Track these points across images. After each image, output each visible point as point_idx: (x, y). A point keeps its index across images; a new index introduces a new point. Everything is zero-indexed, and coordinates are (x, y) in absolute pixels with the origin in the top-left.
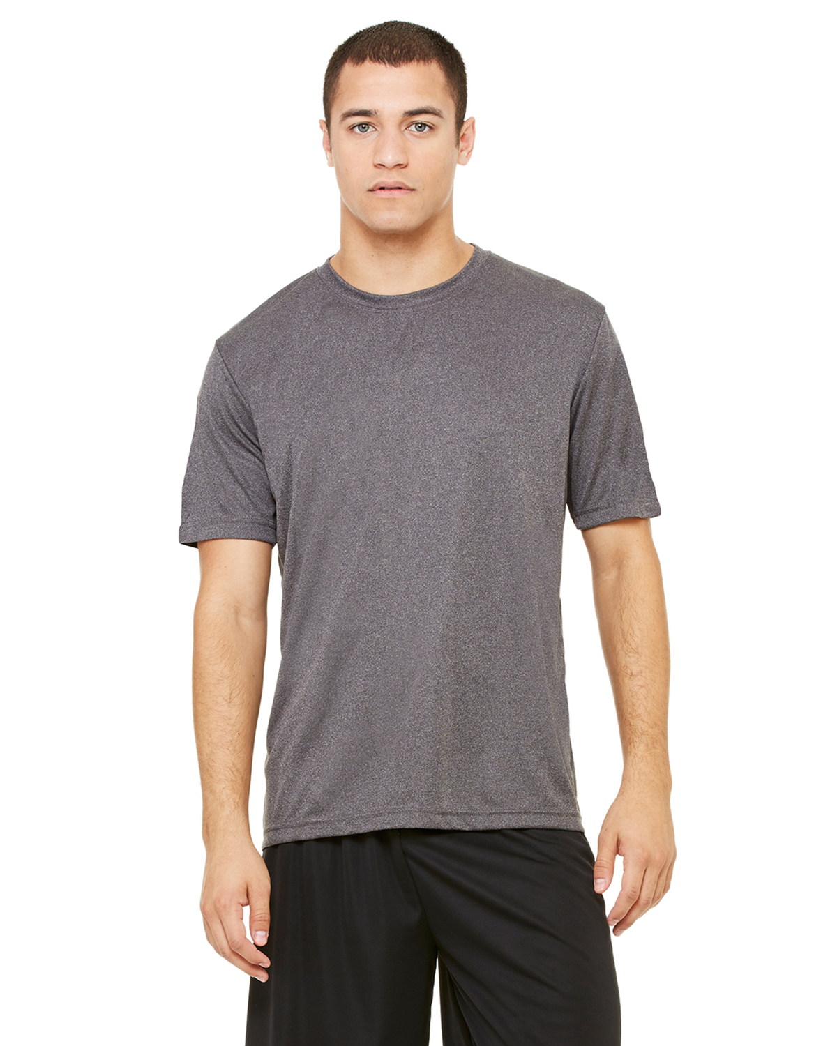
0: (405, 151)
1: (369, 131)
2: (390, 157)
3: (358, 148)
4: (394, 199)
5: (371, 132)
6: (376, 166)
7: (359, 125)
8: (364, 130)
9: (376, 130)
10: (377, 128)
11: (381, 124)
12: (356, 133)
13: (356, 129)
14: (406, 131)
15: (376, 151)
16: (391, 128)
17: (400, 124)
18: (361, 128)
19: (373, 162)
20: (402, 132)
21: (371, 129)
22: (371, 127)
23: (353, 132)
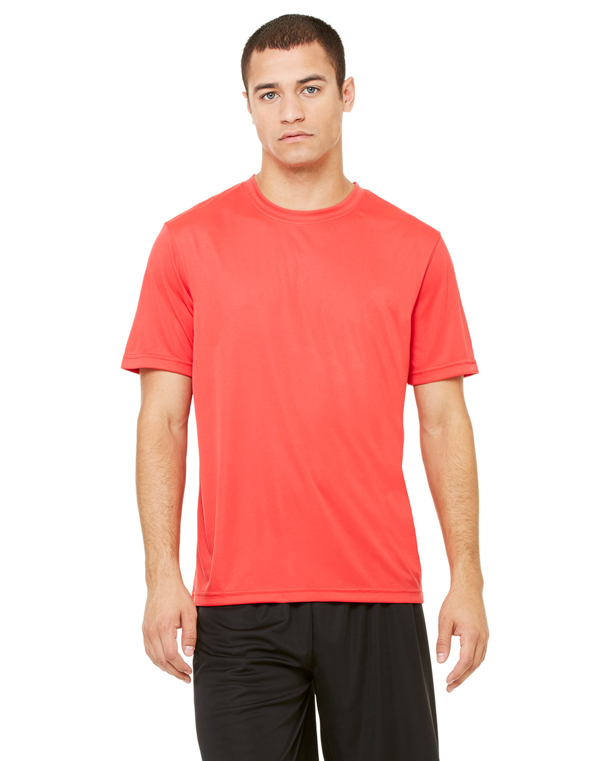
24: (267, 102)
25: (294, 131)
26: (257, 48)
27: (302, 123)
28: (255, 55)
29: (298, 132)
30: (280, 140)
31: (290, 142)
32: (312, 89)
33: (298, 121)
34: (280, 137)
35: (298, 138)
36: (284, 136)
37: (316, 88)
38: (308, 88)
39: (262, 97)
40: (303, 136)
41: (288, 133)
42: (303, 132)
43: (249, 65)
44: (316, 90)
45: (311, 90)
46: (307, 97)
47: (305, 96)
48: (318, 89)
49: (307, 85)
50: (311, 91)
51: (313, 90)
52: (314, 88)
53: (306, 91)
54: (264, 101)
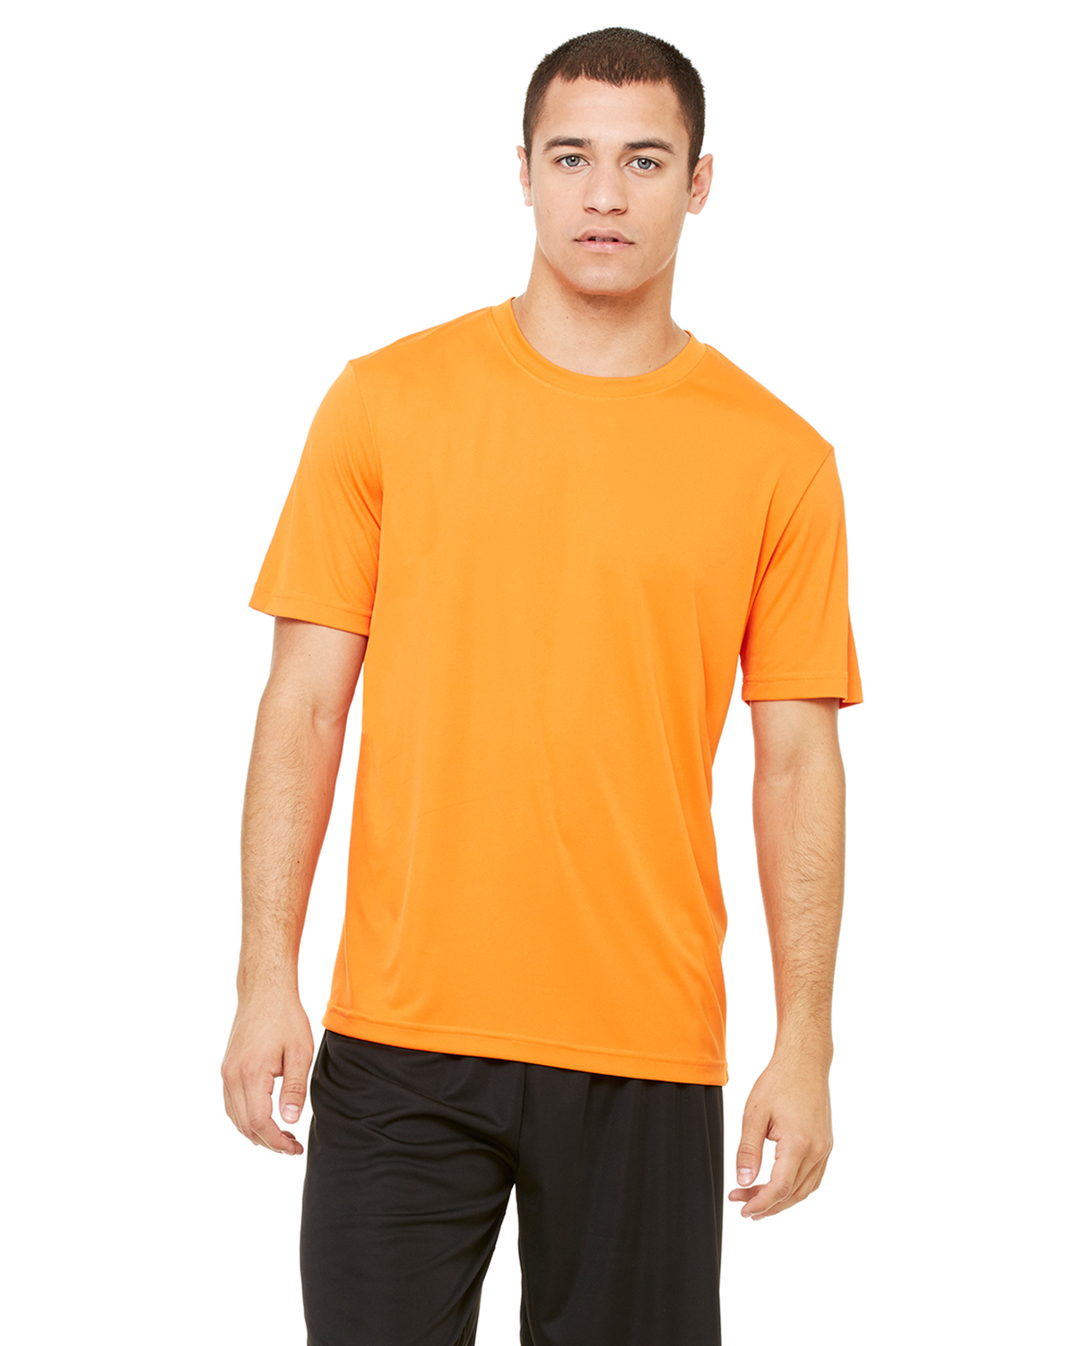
0: (623, 194)
1: (580, 164)
2: (604, 200)
3: (567, 187)
4: (607, 254)
5: (582, 166)
6: (586, 210)
7: (567, 158)
8: (574, 164)
9: (589, 164)
10: (590, 162)
11: (595, 157)
12: (563, 167)
13: (564, 162)
14: (626, 167)
15: (587, 192)
16: (607, 163)
17: (619, 160)
18: (569, 161)
19: (583, 205)
20: (621, 169)
21: (582, 162)
22: (582, 160)
23: (560, 164)
24: (564, 170)
25: (605, 229)
26: (563, 74)
27: (620, 217)
28: (557, 86)
29: (612, 232)
30: (576, 240)
31: (593, 251)
32: (646, 162)
33: (615, 213)
34: (578, 236)
35: (610, 247)
36: (583, 236)
37: (654, 163)
38: (640, 160)
39: (558, 161)
40: (618, 245)
41: (594, 231)
42: (620, 234)
43: (543, 101)
44: (653, 166)
45: (643, 163)
46: (636, 174)
47: (633, 172)
48: (657, 165)
49: (640, 155)
50: (644, 166)
51: (648, 164)
52: (650, 162)
53: (635, 163)
54: (560, 167)
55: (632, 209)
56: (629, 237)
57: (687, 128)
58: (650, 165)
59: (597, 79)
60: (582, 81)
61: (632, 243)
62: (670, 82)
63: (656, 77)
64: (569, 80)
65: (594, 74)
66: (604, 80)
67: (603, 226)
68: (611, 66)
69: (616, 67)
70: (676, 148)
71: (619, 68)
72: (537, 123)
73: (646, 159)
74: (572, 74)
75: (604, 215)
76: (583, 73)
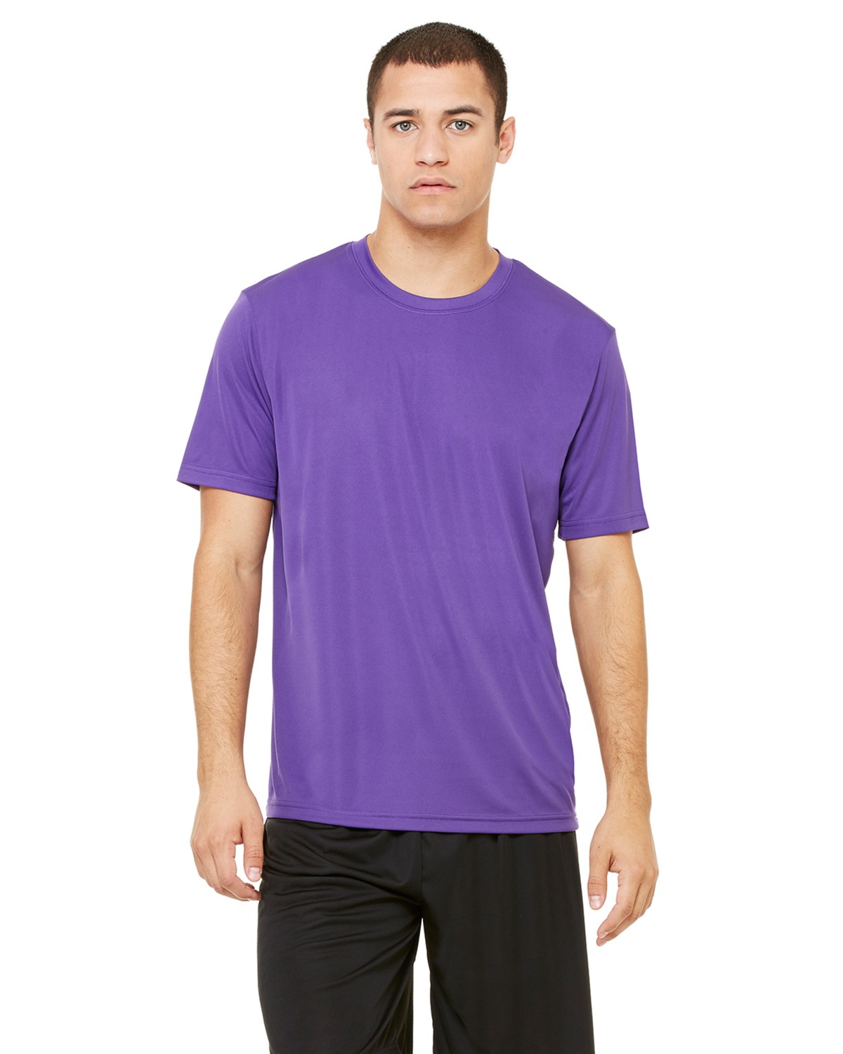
55: (452, 161)
56: (451, 182)
57: (492, 96)
58: (465, 126)
59: (420, 63)
60: (409, 65)
61: (453, 187)
62: (477, 61)
63: (465, 58)
64: (399, 65)
65: (418, 59)
66: (425, 64)
67: (432, 175)
68: (431, 53)
69: (435, 53)
70: (484, 112)
71: (438, 54)
72: (376, 99)
73: (461, 121)
74: (401, 60)
75: (431, 166)
76: (409, 59)
